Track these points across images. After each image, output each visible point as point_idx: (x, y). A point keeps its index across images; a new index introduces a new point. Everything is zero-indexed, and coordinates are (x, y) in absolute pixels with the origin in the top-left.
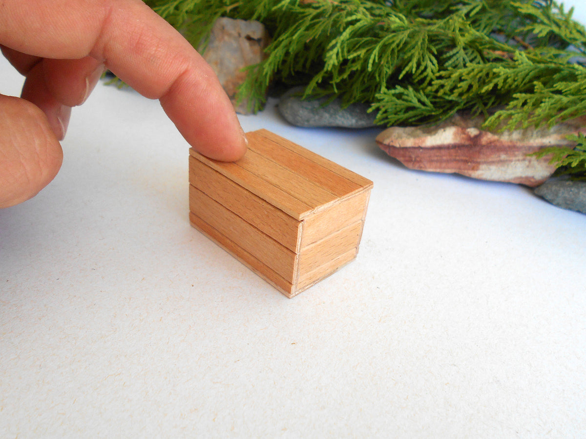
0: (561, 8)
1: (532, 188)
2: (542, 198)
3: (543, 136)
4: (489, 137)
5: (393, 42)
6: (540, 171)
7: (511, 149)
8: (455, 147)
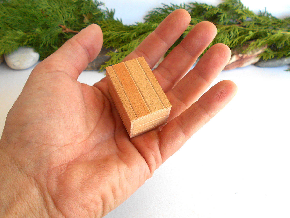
0: (245, 7)
1: (255, 64)
2: (259, 66)
3: (258, 51)
4: (245, 56)
5: (220, 38)
6: (257, 60)
7: (251, 57)
8: (237, 61)
